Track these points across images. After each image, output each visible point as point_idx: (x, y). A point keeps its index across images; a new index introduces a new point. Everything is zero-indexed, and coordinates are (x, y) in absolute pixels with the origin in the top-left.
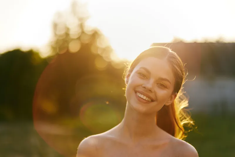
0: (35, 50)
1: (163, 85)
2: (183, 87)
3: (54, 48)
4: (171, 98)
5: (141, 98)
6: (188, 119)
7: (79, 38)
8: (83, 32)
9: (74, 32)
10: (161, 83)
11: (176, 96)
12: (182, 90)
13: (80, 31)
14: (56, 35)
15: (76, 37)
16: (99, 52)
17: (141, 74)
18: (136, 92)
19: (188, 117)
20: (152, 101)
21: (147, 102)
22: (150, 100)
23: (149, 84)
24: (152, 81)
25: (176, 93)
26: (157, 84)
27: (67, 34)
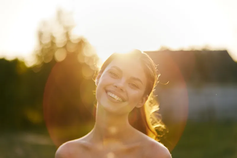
0: (20, 59)
1: (135, 85)
2: (154, 89)
3: (39, 57)
4: (142, 100)
5: (112, 97)
6: (158, 122)
7: (65, 47)
8: (69, 41)
9: (60, 40)
10: (133, 83)
11: (147, 99)
12: (153, 92)
13: (66, 40)
14: (41, 43)
15: (61, 46)
16: (86, 61)
17: (112, 73)
18: (107, 91)
19: (158, 120)
20: (124, 101)
21: (118, 102)
22: (121, 100)
23: (121, 84)
24: (124, 80)
25: (148, 96)
26: (129, 84)
27: (53, 43)
